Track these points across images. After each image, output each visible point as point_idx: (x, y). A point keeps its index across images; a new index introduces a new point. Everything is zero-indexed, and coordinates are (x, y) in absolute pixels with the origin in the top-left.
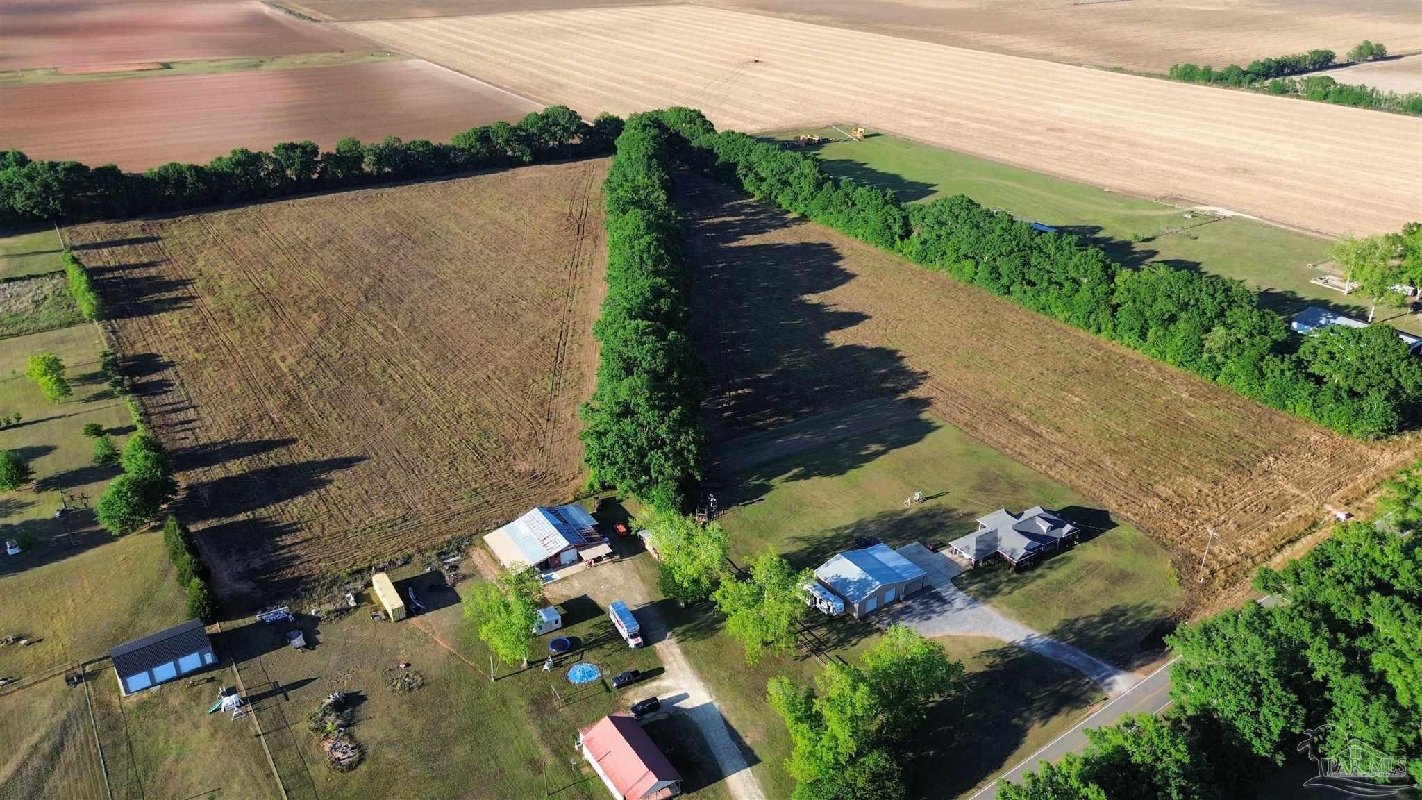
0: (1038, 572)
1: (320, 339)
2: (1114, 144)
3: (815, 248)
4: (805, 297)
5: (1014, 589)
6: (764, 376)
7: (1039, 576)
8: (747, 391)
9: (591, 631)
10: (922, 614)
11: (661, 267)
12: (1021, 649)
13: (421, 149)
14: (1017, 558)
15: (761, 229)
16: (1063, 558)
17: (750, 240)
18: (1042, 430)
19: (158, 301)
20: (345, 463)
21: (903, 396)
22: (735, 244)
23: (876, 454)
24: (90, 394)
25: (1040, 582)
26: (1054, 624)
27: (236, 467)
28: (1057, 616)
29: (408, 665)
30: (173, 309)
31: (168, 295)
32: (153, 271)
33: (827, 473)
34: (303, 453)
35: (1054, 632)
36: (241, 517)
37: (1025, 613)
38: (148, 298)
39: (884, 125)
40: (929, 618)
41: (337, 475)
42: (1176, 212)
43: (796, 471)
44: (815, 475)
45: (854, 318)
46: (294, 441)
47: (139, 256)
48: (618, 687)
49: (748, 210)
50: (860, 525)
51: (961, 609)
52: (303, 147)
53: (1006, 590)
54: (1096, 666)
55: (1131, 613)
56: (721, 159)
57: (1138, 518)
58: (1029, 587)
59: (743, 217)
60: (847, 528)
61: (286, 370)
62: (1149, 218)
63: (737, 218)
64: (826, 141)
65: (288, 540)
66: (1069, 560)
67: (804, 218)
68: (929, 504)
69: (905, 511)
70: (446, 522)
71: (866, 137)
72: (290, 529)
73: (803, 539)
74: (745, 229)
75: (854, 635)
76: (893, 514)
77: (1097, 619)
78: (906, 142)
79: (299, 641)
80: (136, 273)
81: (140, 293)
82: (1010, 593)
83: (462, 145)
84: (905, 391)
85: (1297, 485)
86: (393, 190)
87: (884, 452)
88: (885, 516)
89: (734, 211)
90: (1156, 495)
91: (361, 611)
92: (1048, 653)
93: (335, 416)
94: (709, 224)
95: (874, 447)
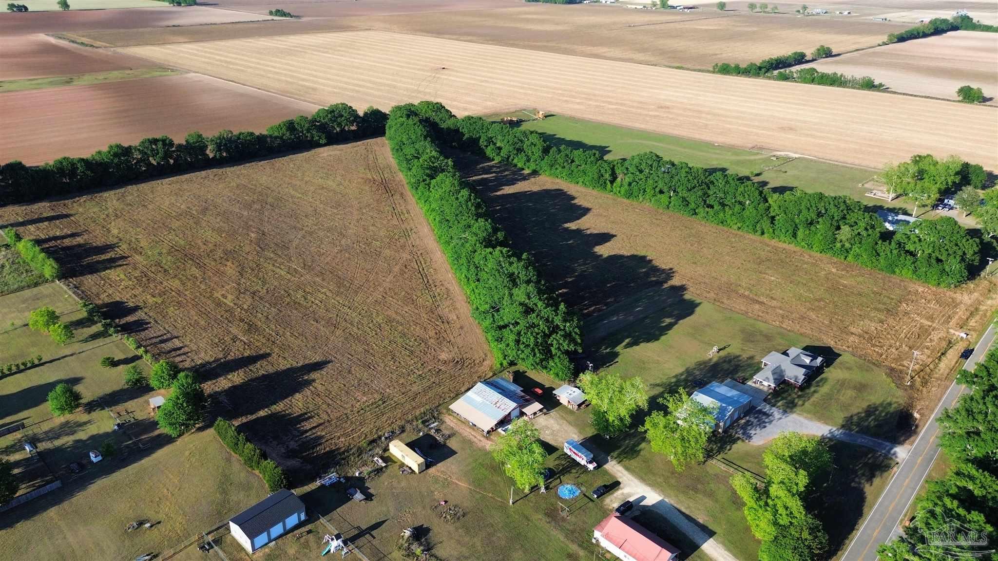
0: (812, 389)
1: (243, 280)
2: (703, 115)
3: (553, 193)
4: (566, 225)
5: (804, 402)
6: (570, 280)
7: (815, 392)
8: (565, 291)
9: (557, 462)
10: (759, 425)
12: (830, 439)
13: (248, 138)
14: (800, 381)
15: (512, 182)
16: (822, 379)
17: (508, 190)
18: (762, 299)
19: (98, 262)
20: (318, 366)
21: (666, 286)
22: (498, 193)
23: (670, 326)
24: (86, 336)
25: (816, 395)
26: (841, 421)
27: (237, 378)
28: (840, 417)
29: (446, 502)
30: (115, 267)
31: (103, 257)
32: (79, 240)
33: (648, 340)
34: (281, 363)
35: (843, 426)
36: (262, 413)
37: (819, 416)
38: (89, 260)
39: (554, 110)
40: (765, 427)
41: (314, 375)
42: (763, 157)
43: (627, 341)
44: (641, 342)
45: (605, 238)
46: (269, 355)
47: (62, 229)
48: (598, 497)
49: (494, 169)
50: (688, 372)
51: (780, 418)
53: (800, 403)
54: (880, 444)
55: (880, 409)
56: (466, 136)
57: (851, 349)
58: (812, 400)
59: (494, 175)
60: (682, 374)
61: (232, 305)
62: (751, 161)
63: (491, 175)
64: (521, 121)
65: (307, 425)
66: (825, 380)
67: (535, 173)
68: (722, 353)
69: (710, 360)
70: (413, 400)
71: (546, 117)
72: (303, 418)
73: (658, 385)
74: (502, 182)
75: (725, 443)
76: (705, 363)
77: (863, 415)
78: (573, 119)
79: (359, 496)
80: (67, 242)
81: (80, 257)
82: (803, 405)
84: (666, 282)
85: (927, 319)
86: (232, 169)
87: (676, 323)
88: (700, 365)
89: (487, 171)
90: (852, 333)
91: (390, 469)
92: (846, 439)
93: (288, 333)
94: (474, 181)
95: (668, 321)
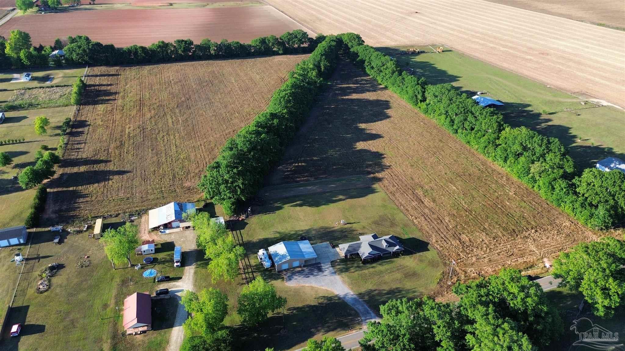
0: (374, 265)
1: (148, 122)
2: (570, 64)
3: (381, 103)
4: (362, 126)
5: (356, 271)
6: (315, 158)
7: (373, 267)
8: (303, 164)
9: (165, 257)
10: (307, 274)
11: (288, 105)
12: (340, 298)
13: (235, 45)
14: (364, 257)
15: (362, 91)
16: (390, 261)
17: (355, 96)
18: (426, 200)
19: (103, 100)
20: (121, 173)
21: (372, 175)
22: (347, 97)
23: (340, 200)
24: (55, 133)
25: (371, 270)
26: (363, 290)
27: (83, 169)
28: (368, 287)
29: (88, 257)
30: (105, 104)
31: (107, 98)
32: (109, 88)
33: (310, 206)
34: (111, 167)
35: (360, 294)
36: (71, 189)
37: (353, 284)
38: (99, 98)
39: (458, 46)
40: (309, 277)
41: (116, 177)
42: (578, 100)
43: (298, 202)
44: (305, 206)
46: (110, 161)
47: (108, 81)
48: (158, 281)
49: (364, 82)
50: (308, 231)
51: (326, 275)
52: (186, 42)
53: (353, 271)
54: (368, 313)
55: (403, 292)
56: (360, 58)
57: (441, 248)
58: (364, 271)
59: (359, 85)
60: (302, 231)
61: (127, 132)
62: (560, 102)
63: (355, 85)
64: (423, 52)
65: (81, 200)
66: (392, 262)
67: (386, 88)
68: (346, 226)
69: (333, 227)
70: (142, 202)
71: (443, 51)
72: (85, 196)
73: (279, 233)
74: (356, 91)
75: (270, 278)
76: (327, 228)
77: (384, 292)
78: (462, 55)
79: (57, 240)
80: (103, 88)
81: (98, 96)
82: (353, 272)
83: (253, 45)
84: (374, 173)
85: (537, 246)
86: (220, 61)
87: (344, 200)
88: (322, 229)
89: (356, 82)
90: (460, 239)
91: (87, 233)
92: (350, 303)
93: (132, 153)
94: (341, 87)
95: (341, 197)
